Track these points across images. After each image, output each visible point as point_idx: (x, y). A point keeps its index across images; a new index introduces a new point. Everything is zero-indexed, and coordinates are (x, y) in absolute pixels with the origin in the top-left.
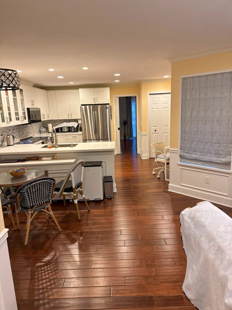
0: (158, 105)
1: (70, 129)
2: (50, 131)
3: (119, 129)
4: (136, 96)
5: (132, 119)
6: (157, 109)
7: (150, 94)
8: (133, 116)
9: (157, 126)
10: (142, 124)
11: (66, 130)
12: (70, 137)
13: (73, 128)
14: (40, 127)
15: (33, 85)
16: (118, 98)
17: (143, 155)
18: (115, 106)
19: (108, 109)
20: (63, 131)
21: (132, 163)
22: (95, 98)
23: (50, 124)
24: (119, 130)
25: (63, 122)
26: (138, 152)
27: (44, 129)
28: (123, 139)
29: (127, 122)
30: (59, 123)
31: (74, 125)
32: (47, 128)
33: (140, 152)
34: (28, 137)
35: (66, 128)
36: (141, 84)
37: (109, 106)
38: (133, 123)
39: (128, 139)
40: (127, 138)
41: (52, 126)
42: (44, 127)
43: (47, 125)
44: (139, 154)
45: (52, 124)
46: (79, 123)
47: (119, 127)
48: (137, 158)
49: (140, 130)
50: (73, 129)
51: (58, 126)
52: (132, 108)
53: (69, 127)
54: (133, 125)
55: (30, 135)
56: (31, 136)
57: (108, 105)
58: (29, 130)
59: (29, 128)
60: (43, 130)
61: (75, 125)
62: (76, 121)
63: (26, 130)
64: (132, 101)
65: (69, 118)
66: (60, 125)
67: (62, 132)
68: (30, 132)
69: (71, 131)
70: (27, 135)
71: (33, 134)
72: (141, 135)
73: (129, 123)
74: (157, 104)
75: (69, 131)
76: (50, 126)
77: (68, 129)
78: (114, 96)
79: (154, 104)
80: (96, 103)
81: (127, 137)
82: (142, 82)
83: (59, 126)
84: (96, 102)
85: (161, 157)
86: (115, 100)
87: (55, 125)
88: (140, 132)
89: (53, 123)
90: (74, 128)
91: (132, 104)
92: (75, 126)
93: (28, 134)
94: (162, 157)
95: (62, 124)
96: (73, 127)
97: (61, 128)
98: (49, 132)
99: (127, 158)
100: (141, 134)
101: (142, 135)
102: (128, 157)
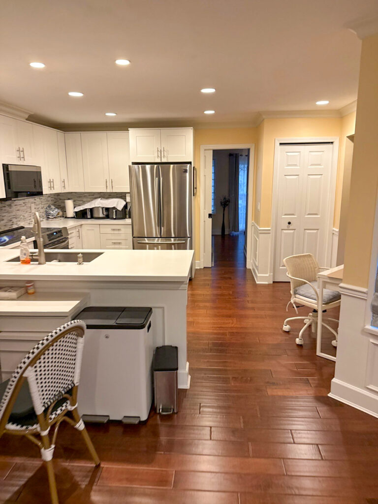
0: (298, 167)
1: (109, 213)
2: (68, 216)
3: (210, 216)
4: (249, 150)
5: (239, 197)
6: (296, 177)
7: (281, 144)
8: (242, 191)
9: (293, 215)
10: (259, 208)
11: (101, 215)
12: (108, 230)
13: (114, 211)
14: (49, 206)
15: (27, 116)
16: (212, 151)
17: (258, 275)
18: (205, 167)
19: (188, 174)
20: (95, 215)
21: (233, 292)
22: (162, 150)
23: (69, 201)
24: (211, 219)
25: (96, 198)
26: (249, 266)
27: (57, 210)
28: (219, 233)
29: (229, 202)
30: (89, 200)
31: (117, 204)
32: (63, 209)
33: (252, 266)
34: (15, 226)
35: (101, 210)
36: (263, 120)
37: (191, 167)
38: (241, 203)
39: (229, 234)
40: (226, 233)
41: (74, 205)
42: (58, 207)
43: (64, 203)
44: (250, 269)
45: (74, 201)
46: (127, 201)
47: (211, 213)
48: (245, 278)
49: (254, 221)
50: (115, 213)
51: (86, 205)
52: (240, 177)
53: (107, 209)
54: (240, 206)
55: (19, 223)
56: (21, 224)
57: (188, 165)
58: (19, 213)
59: (18, 207)
60: (55, 212)
61: (119, 204)
62: (122, 196)
63: (8, 212)
64: (240, 162)
65: (108, 191)
66: (89, 204)
67: (92, 217)
68: (22, 217)
69: (110, 216)
70: (11, 223)
71: (28, 221)
72: (257, 232)
73: (232, 205)
74: (296, 165)
75: (107, 217)
76: (69, 204)
77: (105, 213)
78: (203, 147)
79: (289, 165)
80: (164, 160)
81: (228, 230)
82: (264, 117)
83: (88, 206)
84: (162, 158)
85: (307, 295)
86: (205, 156)
87: (81, 202)
88: (254, 225)
89: (76, 199)
90: (117, 211)
91: (240, 170)
92: (120, 207)
93: (14, 220)
94: (309, 295)
95: (93, 202)
96: (114, 208)
97: (91, 210)
98: (66, 217)
99: (224, 278)
100: (256, 229)
101: (260, 232)
102: (226, 276)
